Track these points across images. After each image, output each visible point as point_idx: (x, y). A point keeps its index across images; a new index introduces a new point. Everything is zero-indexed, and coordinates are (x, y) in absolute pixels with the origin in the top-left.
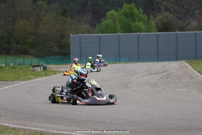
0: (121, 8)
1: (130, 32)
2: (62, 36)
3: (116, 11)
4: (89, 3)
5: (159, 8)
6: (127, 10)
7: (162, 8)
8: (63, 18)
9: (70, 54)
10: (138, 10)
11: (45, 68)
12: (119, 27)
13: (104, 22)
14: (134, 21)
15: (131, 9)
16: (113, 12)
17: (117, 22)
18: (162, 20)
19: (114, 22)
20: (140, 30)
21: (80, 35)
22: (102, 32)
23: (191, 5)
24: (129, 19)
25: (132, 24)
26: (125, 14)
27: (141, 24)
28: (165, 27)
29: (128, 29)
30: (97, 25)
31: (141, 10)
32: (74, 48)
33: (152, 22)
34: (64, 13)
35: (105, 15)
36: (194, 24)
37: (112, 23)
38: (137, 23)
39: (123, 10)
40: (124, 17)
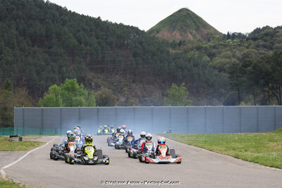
0: (63, 83)
1: (71, 106)
2: (5, 109)
3: (58, 85)
4: (24, 78)
5: (90, 84)
6: (69, 86)
7: (93, 84)
8: (7, 91)
9: (13, 126)
10: (79, 85)
11: (21, 139)
12: (61, 101)
13: (47, 96)
14: (76, 95)
15: (73, 84)
16: (55, 86)
17: (60, 97)
18: (101, 95)
19: (56, 96)
20: (81, 104)
21: (24, 107)
22: (45, 105)
23: (120, 82)
24: (70, 93)
25: (74, 98)
26: (67, 89)
27: (83, 99)
28: (103, 102)
29: (69, 103)
30: (40, 99)
31: (82, 85)
32: (17, 120)
33: (93, 96)
34: (7, 87)
35: (48, 89)
36: (123, 99)
37: (54, 96)
38: (78, 98)
39: (65, 85)
40: (66, 92)
